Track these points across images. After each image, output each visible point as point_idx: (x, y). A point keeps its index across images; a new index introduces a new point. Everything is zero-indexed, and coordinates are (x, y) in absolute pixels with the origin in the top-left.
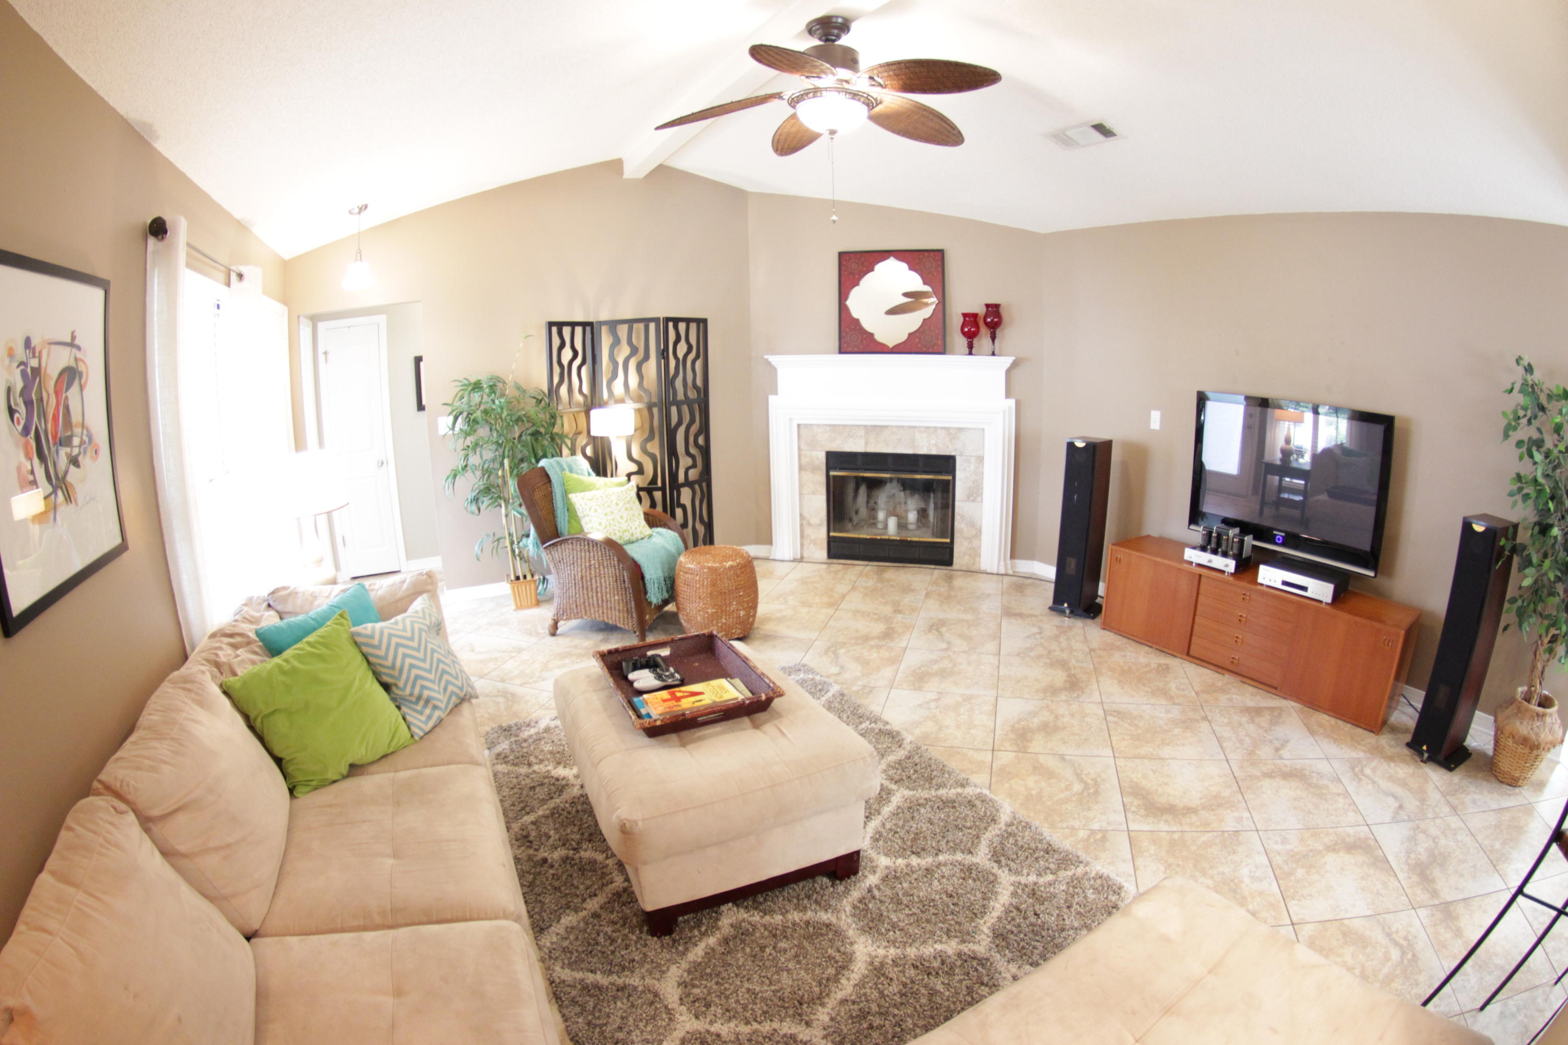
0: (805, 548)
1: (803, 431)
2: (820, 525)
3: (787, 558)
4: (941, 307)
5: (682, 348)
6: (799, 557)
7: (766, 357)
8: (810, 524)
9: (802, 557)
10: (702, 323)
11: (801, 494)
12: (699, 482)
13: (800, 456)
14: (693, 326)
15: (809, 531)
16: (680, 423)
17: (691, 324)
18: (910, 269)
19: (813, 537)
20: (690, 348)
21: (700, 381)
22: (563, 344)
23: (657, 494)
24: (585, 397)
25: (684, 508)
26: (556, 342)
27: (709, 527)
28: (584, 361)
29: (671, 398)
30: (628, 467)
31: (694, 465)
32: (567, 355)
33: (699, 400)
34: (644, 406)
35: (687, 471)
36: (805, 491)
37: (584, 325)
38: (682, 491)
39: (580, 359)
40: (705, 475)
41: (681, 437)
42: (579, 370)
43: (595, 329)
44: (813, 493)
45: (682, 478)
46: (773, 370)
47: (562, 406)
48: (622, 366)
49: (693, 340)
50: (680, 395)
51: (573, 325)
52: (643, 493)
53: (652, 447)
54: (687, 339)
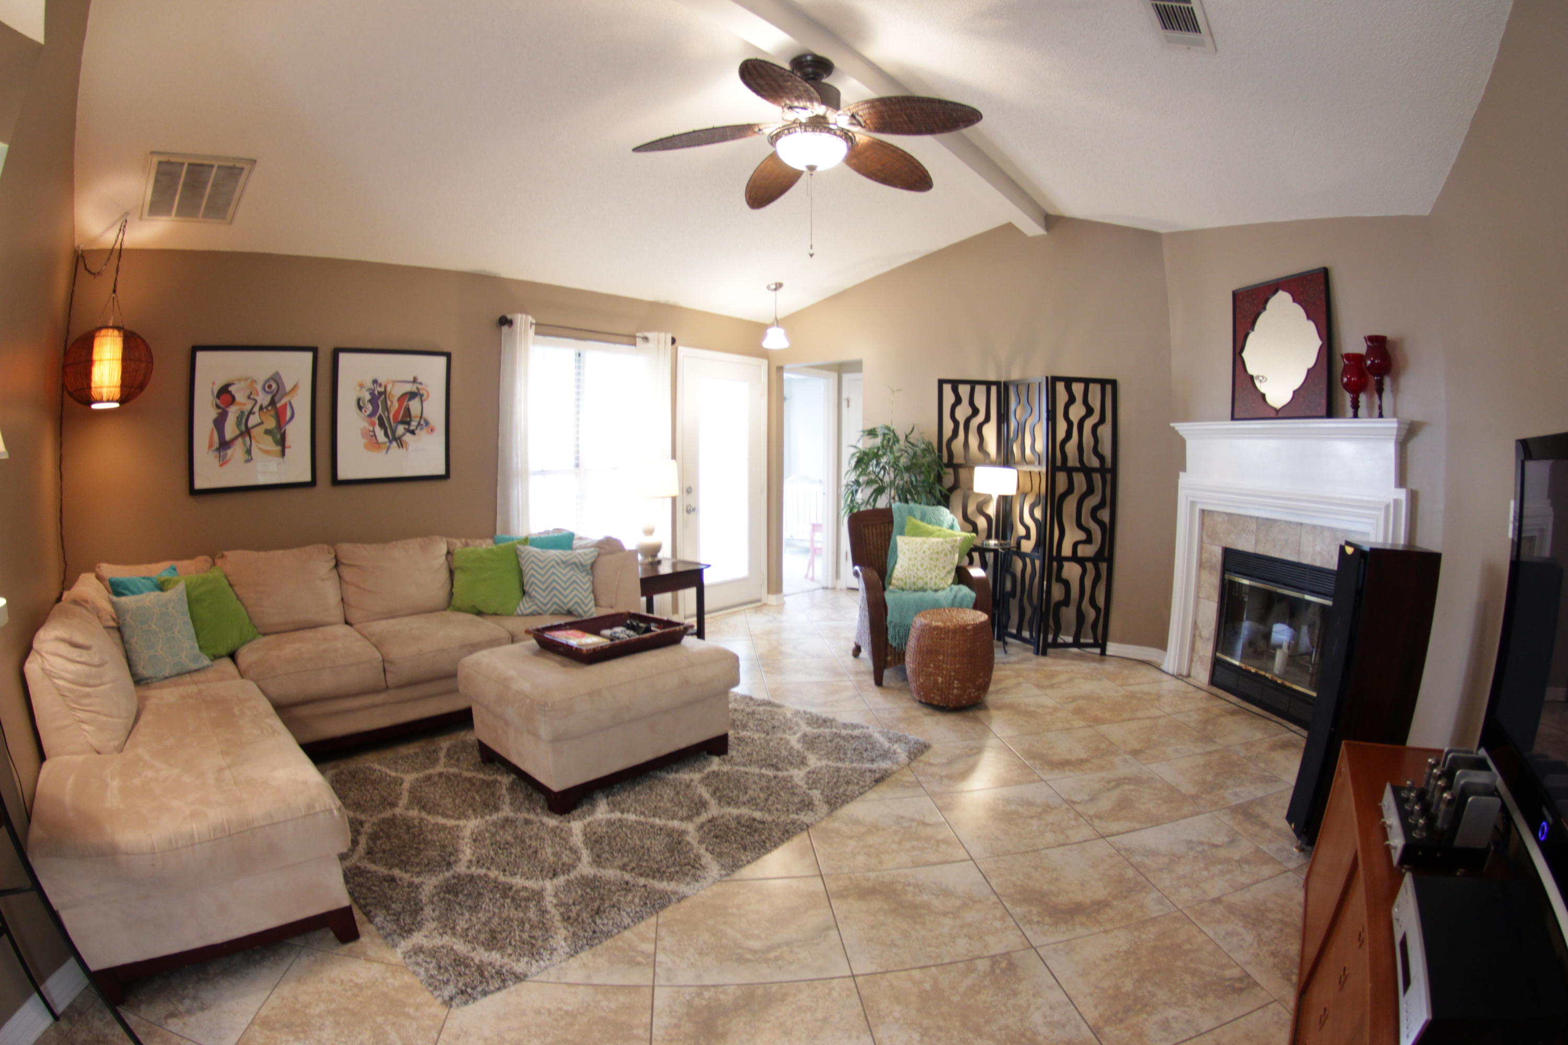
0: (1194, 664)
1: (1207, 519)
2: (1208, 639)
3: (1170, 671)
4: (1326, 349)
5: (1076, 412)
6: (1185, 673)
7: (1172, 425)
8: (1201, 636)
9: (1189, 676)
10: (1109, 385)
11: (1197, 597)
12: (1096, 559)
13: (1201, 549)
14: (1095, 389)
15: (1199, 644)
16: (1070, 490)
17: (1091, 386)
18: (1295, 301)
19: (1201, 654)
20: (1090, 411)
21: (1106, 450)
22: (958, 401)
23: (1037, 563)
24: (987, 454)
25: (1066, 584)
26: (949, 398)
27: (1104, 614)
28: (987, 419)
29: (1059, 462)
30: (1022, 531)
31: (1089, 541)
32: (963, 412)
33: (1102, 470)
34: (1035, 469)
35: (1075, 546)
36: (1202, 595)
37: (988, 384)
38: (1066, 565)
39: (981, 417)
40: (1106, 555)
41: (1070, 506)
42: (980, 428)
43: (1003, 389)
44: (1208, 598)
45: (1067, 551)
46: (1182, 442)
47: (955, 461)
48: (1021, 429)
49: (1095, 403)
50: (1073, 461)
51: (973, 384)
52: (1028, 560)
53: (1038, 513)
54: (1085, 402)
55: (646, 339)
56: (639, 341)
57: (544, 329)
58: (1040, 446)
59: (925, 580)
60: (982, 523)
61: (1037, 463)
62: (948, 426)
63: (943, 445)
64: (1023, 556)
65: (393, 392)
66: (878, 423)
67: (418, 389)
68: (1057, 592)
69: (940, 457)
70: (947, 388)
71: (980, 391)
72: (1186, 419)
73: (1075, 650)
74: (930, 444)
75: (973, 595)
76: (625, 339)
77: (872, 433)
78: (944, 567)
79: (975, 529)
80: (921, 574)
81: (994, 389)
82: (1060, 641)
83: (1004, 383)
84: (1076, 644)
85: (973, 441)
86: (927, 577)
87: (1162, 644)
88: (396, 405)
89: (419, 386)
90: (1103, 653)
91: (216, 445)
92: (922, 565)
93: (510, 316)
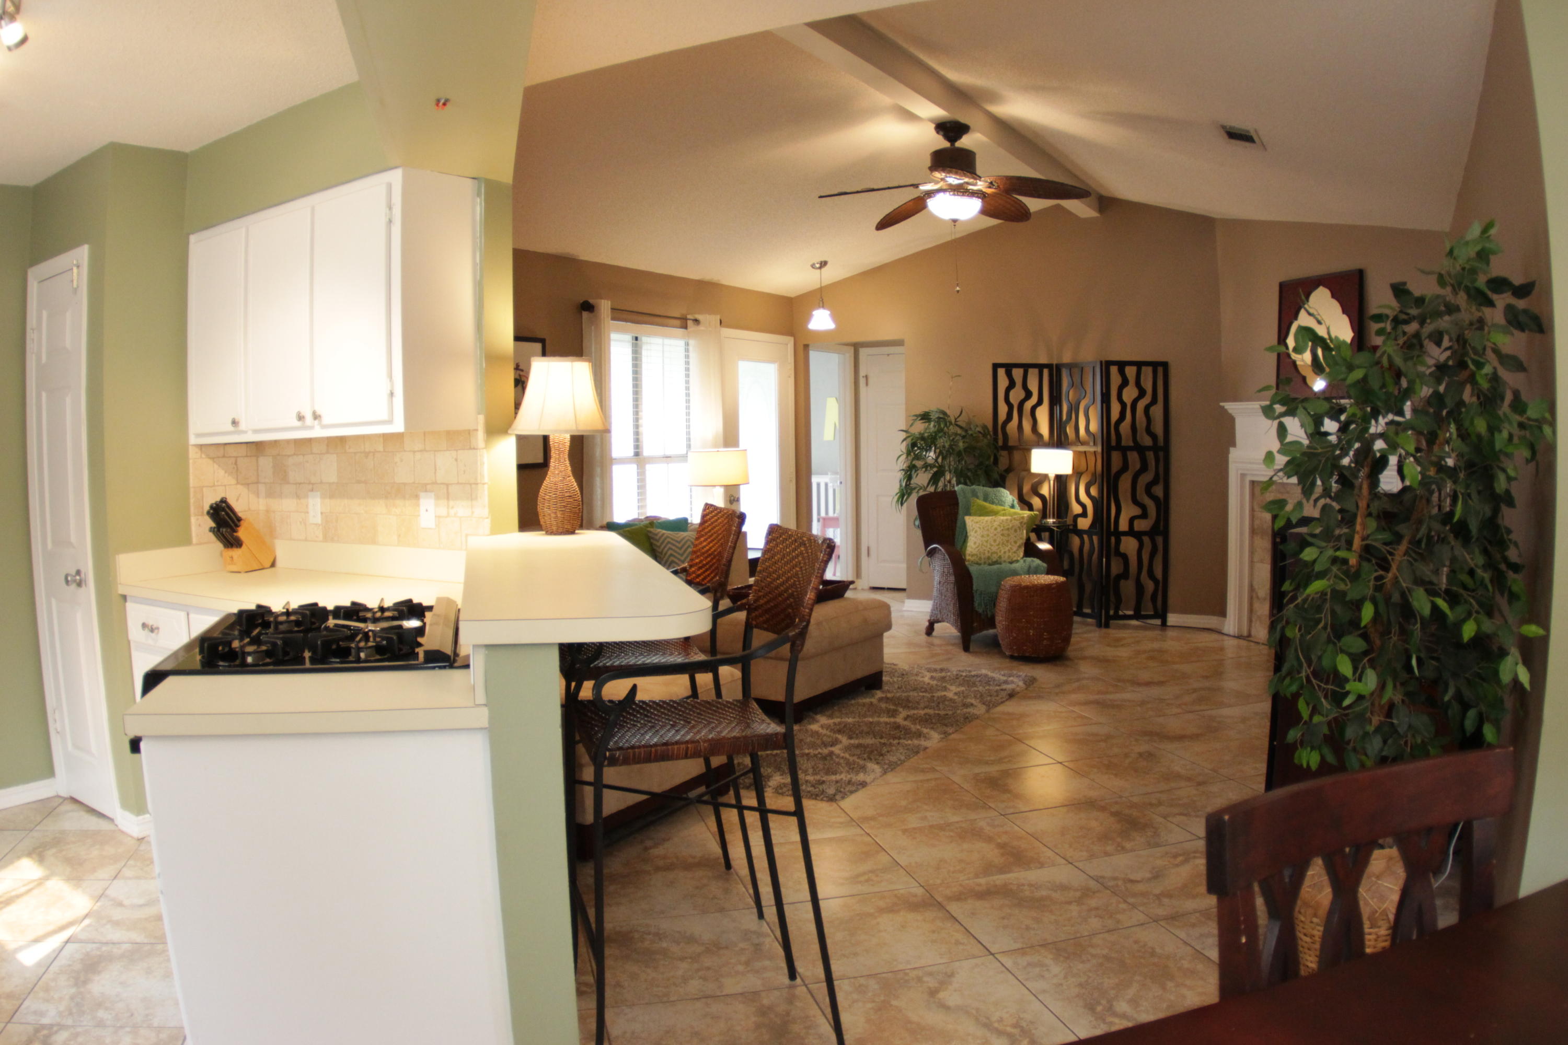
0: (1251, 624)
1: (1256, 489)
2: (1265, 599)
3: (1231, 633)
5: (1130, 394)
6: (1245, 633)
7: (1222, 404)
8: (1258, 597)
9: (1249, 635)
10: (1161, 368)
11: (1252, 562)
12: (1152, 533)
13: (1253, 517)
14: (1147, 372)
15: (1256, 605)
16: (1125, 468)
17: (1144, 369)
18: (1332, 297)
19: (1259, 613)
20: (1142, 393)
21: (1158, 429)
22: (1012, 385)
23: (1095, 538)
24: (1040, 436)
25: (1125, 557)
26: (1003, 382)
27: (1163, 586)
28: (1040, 402)
29: (1113, 443)
30: (1077, 509)
31: (1144, 515)
32: (1016, 395)
33: (1155, 448)
34: (1090, 449)
35: (1131, 521)
36: (1255, 560)
37: (1040, 367)
38: (1123, 538)
39: (1034, 400)
40: (1161, 529)
41: (1125, 483)
42: (1033, 409)
43: (1055, 371)
44: (1262, 561)
45: (1123, 526)
46: (1232, 420)
47: (1011, 443)
48: (1074, 409)
49: (1148, 385)
50: (1127, 441)
51: (1026, 367)
52: (1085, 537)
53: (1094, 491)
54: (1138, 384)
55: (696, 321)
56: (690, 323)
57: (622, 314)
58: (1094, 426)
59: (999, 554)
60: (1036, 502)
61: (1092, 444)
62: (1003, 409)
63: (998, 429)
64: (1080, 533)
66: (932, 406)
68: (1116, 568)
69: (996, 440)
70: (1001, 372)
71: (1033, 376)
72: (1235, 398)
73: (1134, 622)
74: (985, 427)
75: (1045, 565)
76: (678, 322)
77: (925, 417)
78: (1015, 542)
79: (1030, 507)
80: (994, 549)
81: (1046, 372)
82: (1121, 613)
83: (1057, 365)
84: (1137, 616)
85: (1027, 426)
86: (1000, 551)
87: (1221, 612)
90: (1164, 624)
92: (995, 541)
93: (591, 301)
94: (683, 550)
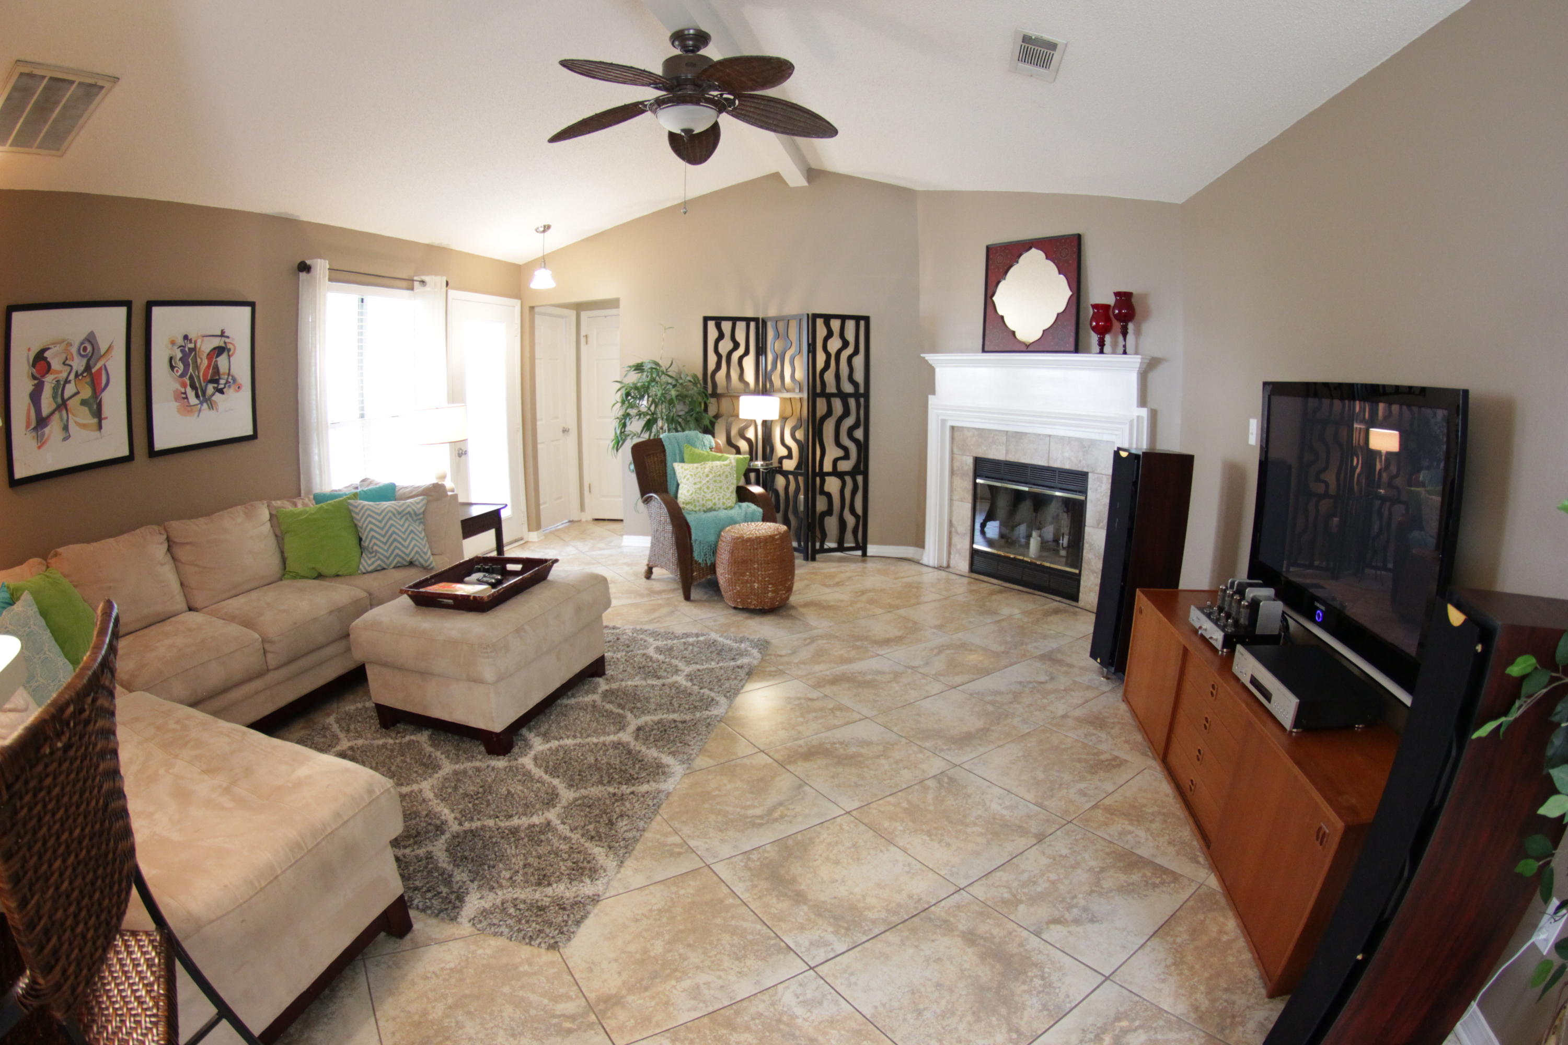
0: (952, 556)
1: (957, 434)
2: (965, 534)
3: (931, 564)
4: (1074, 299)
5: (834, 344)
6: (945, 564)
7: (922, 355)
8: (957, 532)
9: (948, 567)
10: (862, 321)
11: (951, 500)
12: (853, 473)
13: (952, 459)
14: (850, 325)
15: (955, 539)
16: (829, 413)
17: (847, 322)
18: (1047, 258)
19: (959, 547)
20: (845, 344)
21: (859, 377)
22: (721, 336)
23: (800, 479)
24: (747, 384)
25: (829, 496)
26: (713, 334)
27: (863, 520)
28: (747, 352)
29: (818, 390)
30: (781, 451)
31: (846, 457)
32: (725, 346)
33: (856, 395)
34: (796, 395)
35: (835, 461)
36: (955, 498)
37: (748, 320)
38: (827, 478)
39: (741, 350)
40: (862, 468)
41: (829, 428)
42: (741, 359)
43: (761, 324)
44: (962, 500)
45: (828, 467)
46: (932, 370)
47: (719, 391)
48: (780, 357)
49: (850, 336)
50: (831, 388)
51: (734, 320)
52: (791, 477)
53: (800, 435)
54: (842, 335)
55: (423, 282)
56: (416, 284)
57: (339, 275)
58: (800, 374)
59: (713, 500)
60: (743, 445)
61: (797, 390)
62: (712, 359)
63: (708, 377)
64: (785, 474)
65: (203, 349)
66: (645, 357)
67: (225, 343)
68: (821, 504)
69: (705, 388)
70: (711, 324)
71: (740, 326)
72: (934, 350)
73: (838, 554)
74: (695, 376)
75: (760, 510)
76: (404, 283)
77: (639, 368)
78: (728, 488)
79: (738, 451)
80: (708, 496)
81: (752, 324)
82: (826, 547)
83: (763, 319)
84: (841, 548)
85: (734, 374)
86: (714, 498)
87: (920, 543)
88: (205, 362)
89: (227, 340)
90: (864, 554)
91: (33, 424)
92: (708, 487)
93: (308, 262)
94: (384, 522)
